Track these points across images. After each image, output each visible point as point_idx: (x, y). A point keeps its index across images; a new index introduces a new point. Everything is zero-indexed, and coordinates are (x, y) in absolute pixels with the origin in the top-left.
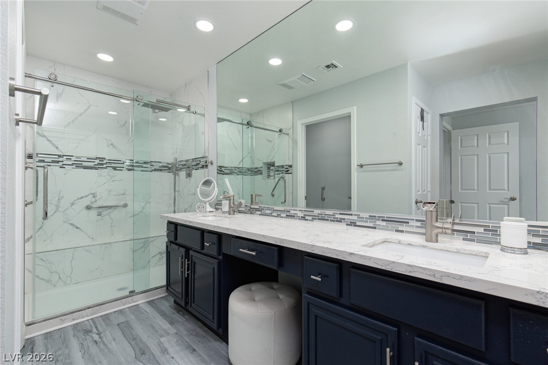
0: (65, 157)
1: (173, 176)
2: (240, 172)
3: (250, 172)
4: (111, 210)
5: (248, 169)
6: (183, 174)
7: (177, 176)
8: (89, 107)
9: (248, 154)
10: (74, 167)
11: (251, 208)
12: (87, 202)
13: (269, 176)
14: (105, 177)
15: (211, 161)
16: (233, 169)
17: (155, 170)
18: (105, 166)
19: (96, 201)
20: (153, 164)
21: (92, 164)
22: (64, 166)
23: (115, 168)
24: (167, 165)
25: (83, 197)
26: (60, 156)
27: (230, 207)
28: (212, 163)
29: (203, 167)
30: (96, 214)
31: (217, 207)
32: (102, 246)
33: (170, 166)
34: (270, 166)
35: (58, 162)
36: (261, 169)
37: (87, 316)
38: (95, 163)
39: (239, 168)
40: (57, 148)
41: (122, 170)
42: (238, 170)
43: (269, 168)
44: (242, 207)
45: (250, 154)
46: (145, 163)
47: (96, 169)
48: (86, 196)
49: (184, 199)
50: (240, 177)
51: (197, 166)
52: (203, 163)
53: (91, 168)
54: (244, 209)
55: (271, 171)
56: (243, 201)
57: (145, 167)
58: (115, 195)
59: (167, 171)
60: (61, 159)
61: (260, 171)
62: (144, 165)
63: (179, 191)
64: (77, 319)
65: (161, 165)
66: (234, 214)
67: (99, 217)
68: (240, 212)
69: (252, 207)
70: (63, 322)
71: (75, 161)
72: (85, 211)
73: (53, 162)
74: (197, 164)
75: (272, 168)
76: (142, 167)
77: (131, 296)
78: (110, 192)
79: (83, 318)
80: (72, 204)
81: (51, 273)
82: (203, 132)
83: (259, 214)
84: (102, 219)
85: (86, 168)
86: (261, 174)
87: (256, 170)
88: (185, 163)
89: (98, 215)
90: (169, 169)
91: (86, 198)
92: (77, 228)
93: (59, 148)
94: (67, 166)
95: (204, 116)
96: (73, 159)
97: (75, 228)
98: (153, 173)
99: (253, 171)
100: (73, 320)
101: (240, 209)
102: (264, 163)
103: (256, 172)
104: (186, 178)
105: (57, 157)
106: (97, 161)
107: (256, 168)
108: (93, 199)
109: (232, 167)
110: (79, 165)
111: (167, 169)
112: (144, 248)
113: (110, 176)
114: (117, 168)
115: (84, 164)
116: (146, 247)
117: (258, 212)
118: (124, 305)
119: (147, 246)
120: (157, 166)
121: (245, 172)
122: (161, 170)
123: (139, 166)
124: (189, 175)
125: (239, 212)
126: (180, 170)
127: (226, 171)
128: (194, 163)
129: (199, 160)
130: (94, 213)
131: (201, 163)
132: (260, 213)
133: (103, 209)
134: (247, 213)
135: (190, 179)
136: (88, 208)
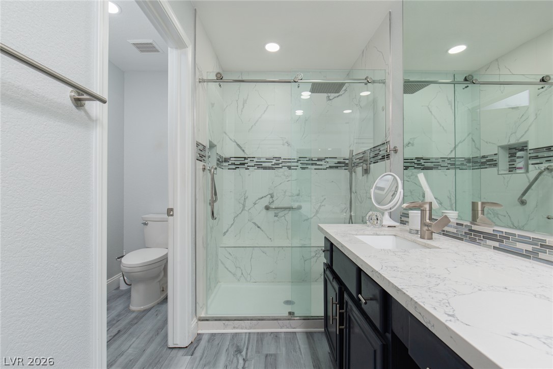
0: (249, 159)
1: (349, 173)
2: (452, 164)
3: (471, 165)
4: (286, 212)
5: (469, 160)
6: (359, 170)
7: (353, 174)
8: (267, 107)
9: (469, 135)
10: (256, 168)
11: (471, 230)
12: (265, 202)
13: (512, 169)
14: (280, 177)
15: (395, 147)
16: (440, 160)
17: (331, 167)
18: (280, 166)
19: (273, 201)
20: (327, 160)
21: (269, 165)
22: (249, 168)
23: (289, 168)
24: (344, 161)
25: (263, 197)
26: (245, 158)
27: (423, 224)
28: (396, 151)
29: (383, 158)
30: (274, 215)
31: (403, 219)
32: (276, 249)
33: (347, 161)
34: (514, 151)
35: (244, 164)
36: (495, 158)
37: (246, 328)
38: (272, 163)
39: (449, 159)
40: (243, 151)
41: (296, 169)
42: (449, 162)
43: (512, 155)
44: (451, 227)
45: (471, 135)
46: (319, 160)
47: (273, 169)
48: (265, 197)
49: (361, 203)
50: (452, 172)
51: (376, 158)
52: (383, 153)
53: (269, 168)
54: (455, 231)
55: (518, 160)
56: (453, 215)
57: (319, 165)
58: (290, 196)
59: (344, 168)
60: (246, 161)
61: (492, 160)
62: (318, 163)
63: (356, 192)
64: (237, 328)
65: (336, 161)
66: (431, 238)
67: (276, 218)
68: (446, 234)
69: (474, 227)
70: (226, 327)
71: (256, 162)
72: (265, 211)
73: (241, 164)
74: (377, 155)
75: (519, 154)
76: (316, 164)
77: (288, 320)
78: (285, 192)
79: (242, 329)
80: (255, 204)
81: (236, 267)
82: (383, 107)
83: (495, 248)
84: (278, 220)
85: (265, 168)
86: (495, 165)
87: (484, 160)
88: (362, 156)
89: (275, 216)
90: (347, 165)
91: (265, 198)
92: (259, 227)
93: (245, 151)
94: (251, 167)
95: (384, 83)
96: (255, 160)
97: (256, 227)
98: (328, 170)
99: (476, 162)
100: (234, 328)
101: (446, 229)
102: (502, 147)
103: (483, 163)
104: (363, 176)
105: (243, 159)
106: (274, 161)
107: (484, 157)
108: (271, 200)
109: (437, 159)
110: (259, 166)
111: (343, 165)
112: (316, 258)
113: (285, 175)
114: (292, 168)
115: (264, 165)
116: (318, 258)
117: (489, 242)
118: (281, 328)
119: (319, 255)
120: (332, 162)
121: (462, 164)
122: (337, 167)
123: (312, 164)
124: (366, 171)
125: (444, 234)
126: (357, 166)
127: (427, 165)
128: (372, 155)
129: (378, 148)
130: (271, 214)
131: (380, 153)
132: (497, 244)
133: (279, 210)
134: (462, 239)
135: (367, 176)
136: (267, 208)
